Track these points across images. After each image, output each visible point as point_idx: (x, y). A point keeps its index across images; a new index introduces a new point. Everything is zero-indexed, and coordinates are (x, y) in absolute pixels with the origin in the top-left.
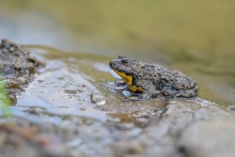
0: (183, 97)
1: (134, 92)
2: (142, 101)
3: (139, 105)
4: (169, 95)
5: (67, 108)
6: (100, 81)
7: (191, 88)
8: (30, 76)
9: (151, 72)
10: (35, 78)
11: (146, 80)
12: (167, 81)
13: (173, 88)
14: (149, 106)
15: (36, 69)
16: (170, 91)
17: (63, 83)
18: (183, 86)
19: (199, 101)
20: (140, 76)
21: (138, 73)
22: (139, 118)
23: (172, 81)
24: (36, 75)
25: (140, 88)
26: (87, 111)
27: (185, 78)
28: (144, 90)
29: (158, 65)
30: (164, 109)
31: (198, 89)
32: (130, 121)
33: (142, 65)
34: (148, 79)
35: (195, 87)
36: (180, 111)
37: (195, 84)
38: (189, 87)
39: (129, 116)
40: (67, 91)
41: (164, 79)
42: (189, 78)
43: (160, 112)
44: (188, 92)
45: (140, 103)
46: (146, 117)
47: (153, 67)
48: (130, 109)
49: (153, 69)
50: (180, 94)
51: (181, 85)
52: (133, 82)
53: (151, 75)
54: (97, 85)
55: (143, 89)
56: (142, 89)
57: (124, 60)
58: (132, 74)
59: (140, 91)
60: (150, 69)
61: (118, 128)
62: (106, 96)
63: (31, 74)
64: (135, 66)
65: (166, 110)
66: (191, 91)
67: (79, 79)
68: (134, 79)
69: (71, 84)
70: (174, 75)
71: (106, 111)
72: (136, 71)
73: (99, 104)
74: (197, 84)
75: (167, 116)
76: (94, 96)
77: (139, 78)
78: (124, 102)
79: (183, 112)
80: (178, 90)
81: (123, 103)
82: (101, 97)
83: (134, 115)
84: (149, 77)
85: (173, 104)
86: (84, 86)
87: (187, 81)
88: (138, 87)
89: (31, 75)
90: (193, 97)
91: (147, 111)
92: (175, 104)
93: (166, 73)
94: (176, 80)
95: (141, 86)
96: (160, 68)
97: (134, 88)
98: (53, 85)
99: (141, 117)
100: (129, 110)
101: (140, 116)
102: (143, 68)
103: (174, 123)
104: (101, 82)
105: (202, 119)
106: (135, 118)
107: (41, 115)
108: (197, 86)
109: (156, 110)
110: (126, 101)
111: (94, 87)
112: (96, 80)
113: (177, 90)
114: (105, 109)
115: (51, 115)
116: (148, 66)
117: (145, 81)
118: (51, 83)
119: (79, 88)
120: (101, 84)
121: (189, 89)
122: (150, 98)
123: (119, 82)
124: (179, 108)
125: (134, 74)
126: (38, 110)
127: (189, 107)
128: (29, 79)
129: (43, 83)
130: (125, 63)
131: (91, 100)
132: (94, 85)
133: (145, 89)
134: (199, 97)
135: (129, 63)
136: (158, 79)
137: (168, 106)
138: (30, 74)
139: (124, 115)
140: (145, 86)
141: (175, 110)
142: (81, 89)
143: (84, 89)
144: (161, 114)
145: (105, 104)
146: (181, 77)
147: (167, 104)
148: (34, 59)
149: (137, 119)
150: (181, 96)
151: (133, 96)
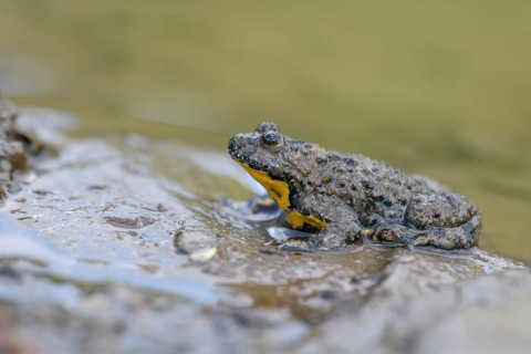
0: (436, 247)
1: (298, 229)
2: (319, 254)
3: (312, 263)
4: (396, 239)
5: (106, 263)
6: (207, 198)
7: (459, 224)
8: (11, 178)
9: (343, 176)
10: (27, 184)
11: (329, 195)
12: (389, 204)
13: (407, 222)
14: (339, 266)
15: (31, 161)
16: (399, 230)
17: (104, 198)
18: (437, 216)
19: (479, 258)
20: (309, 183)
21: (306, 176)
22: (307, 297)
23: (404, 203)
24: (31, 177)
25: (311, 217)
26: (160, 274)
27: (443, 195)
28: (324, 224)
29: (368, 159)
30: (379, 275)
31: (480, 226)
32: (280, 304)
33: (319, 155)
34: (334, 193)
35: (469, 219)
36: (423, 282)
37: (469, 212)
38: (453, 220)
39: (280, 290)
40: (112, 220)
41: (381, 198)
42: (454, 196)
43: (367, 283)
44: (449, 232)
45: (314, 259)
46: (327, 295)
47: (351, 162)
48: (282, 273)
49: (350, 168)
50: (426, 241)
51: (431, 214)
52: (291, 198)
53: (342, 185)
54: (198, 209)
55: (321, 219)
56: (318, 221)
57: (269, 136)
58: (287, 178)
59: (314, 225)
60: (343, 167)
61: (242, 320)
62: (218, 236)
63: (17, 171)
64: (298, 155)
65: (384, 277)
66: (459, 231)
67: (150, 190)
68: (293, 191)
69: (124, 203)
70: (410, 188)
71: (216, 274)
72: (299, 171)
73: (196, 256)
74: (475, 213)
75: (386, 294)
76: (185, 235)
77: (308, 187)
78: (269, 253)
79: (431, 286)
80: (423, 228)
81: (266, 256)
82: (206, 237)
83: (294, 290)
84: (337, 190)
85: (404, 263)
86: (160, 208)
87: (447, 205)
88: (306, 213)
89: (17, 176)
90: (463, 247)
91: (331, 278)
92: (411, 262)
93: (386, 183)
94: (418, 201)
95: (313, 212)
96: (370, 168)
97: (297, 219)
98: (75, 204)
99: (314, 295)
100: (281, 277)
101: (308, 291)
102: (321, 162)
103: (401, 312)
104: (212, 201)
105: (482, 303)
106: (295, 297)
107: (28, 279)
108: (475, 218)
109: (358, 277)
110: (273, 250)
111: (189, 213)
112: (197, 194)
113: (421, 226)
114: (214, 270)
115: (57, 280)
116: (338, 158)
117: (326, 198)
118: (71, 198)
119: (146, 214)
120: (210, 205)
121: (452, 226)
122: (342, 244)
123: (260, 201)
124: (421, 274)
125: (292, 177)
126: (20, 265)
127: (451, 273)
128: (9, 186)
129: (49, 197)
130: (269, 143)
131: (176, 245)
132: (188, 208)
133: (328, 221)
134: (479, 248)
135: (281, 144)
136: (363, 196)
137: (389, 269)
138: (12, 171)
139: (266, 287)
140: (326, 212)
141: (408, 278)
142: (153, 216)
143: (162, 215)
144: (370, 290)
145: (213, 259)
146: (432, 191)
147: (388, 263)
148: (29, 135)
149: (301, 302)
150: (428, 244)
151: (296, 239)
